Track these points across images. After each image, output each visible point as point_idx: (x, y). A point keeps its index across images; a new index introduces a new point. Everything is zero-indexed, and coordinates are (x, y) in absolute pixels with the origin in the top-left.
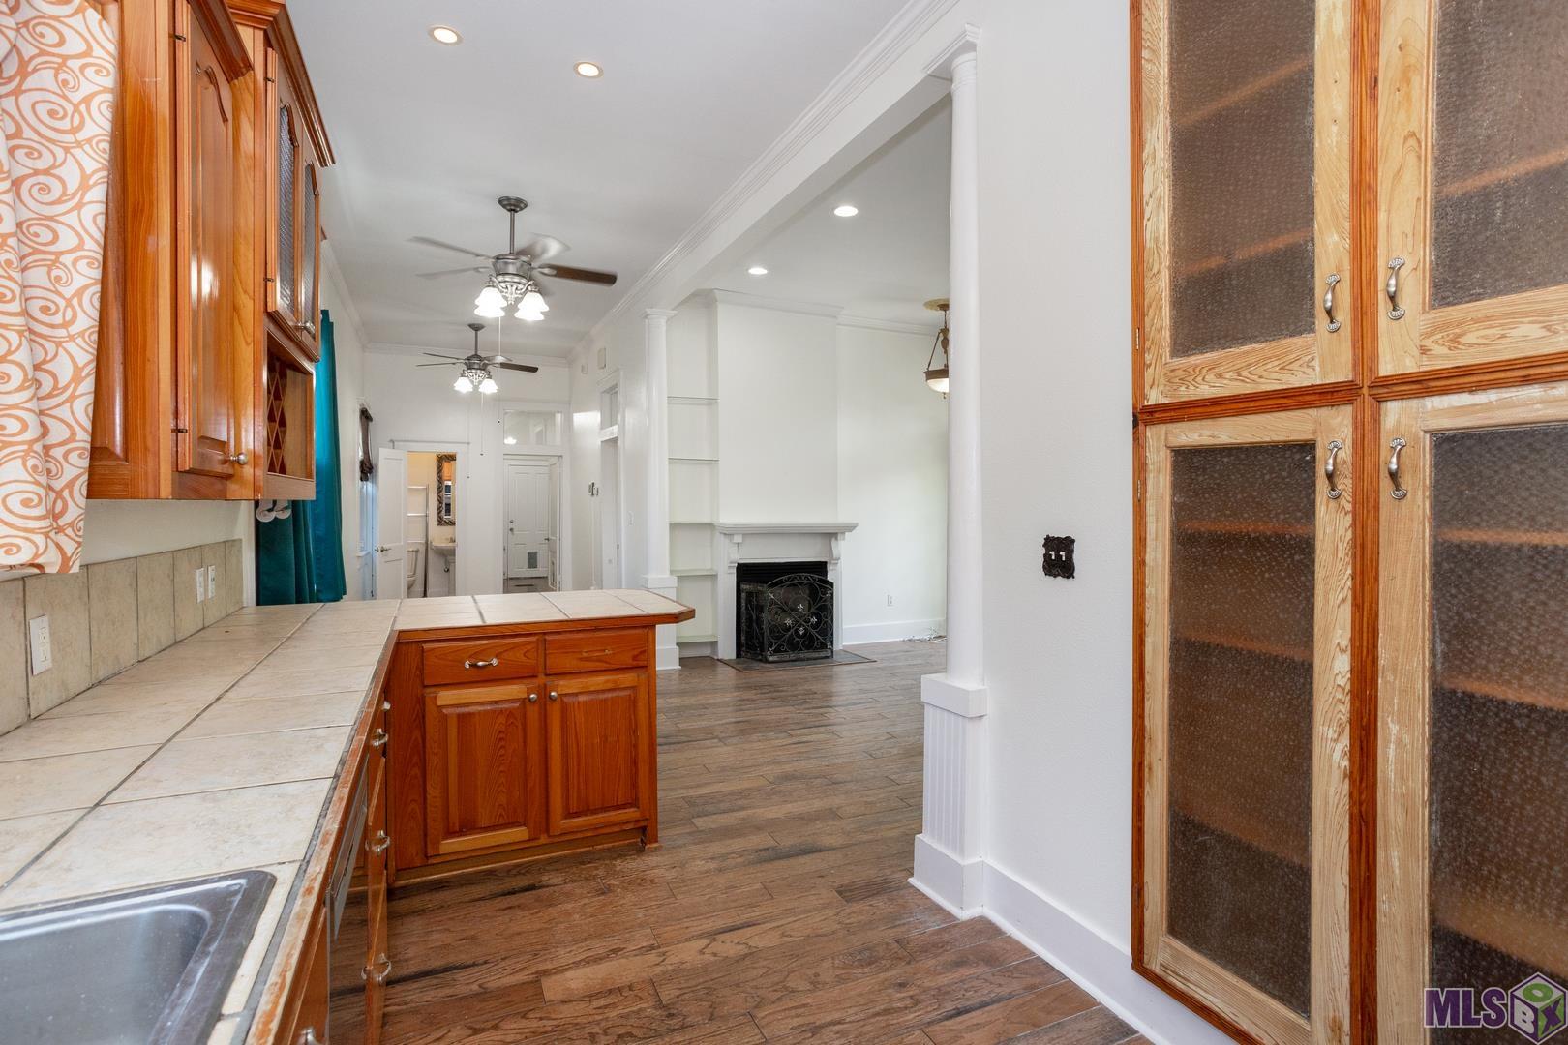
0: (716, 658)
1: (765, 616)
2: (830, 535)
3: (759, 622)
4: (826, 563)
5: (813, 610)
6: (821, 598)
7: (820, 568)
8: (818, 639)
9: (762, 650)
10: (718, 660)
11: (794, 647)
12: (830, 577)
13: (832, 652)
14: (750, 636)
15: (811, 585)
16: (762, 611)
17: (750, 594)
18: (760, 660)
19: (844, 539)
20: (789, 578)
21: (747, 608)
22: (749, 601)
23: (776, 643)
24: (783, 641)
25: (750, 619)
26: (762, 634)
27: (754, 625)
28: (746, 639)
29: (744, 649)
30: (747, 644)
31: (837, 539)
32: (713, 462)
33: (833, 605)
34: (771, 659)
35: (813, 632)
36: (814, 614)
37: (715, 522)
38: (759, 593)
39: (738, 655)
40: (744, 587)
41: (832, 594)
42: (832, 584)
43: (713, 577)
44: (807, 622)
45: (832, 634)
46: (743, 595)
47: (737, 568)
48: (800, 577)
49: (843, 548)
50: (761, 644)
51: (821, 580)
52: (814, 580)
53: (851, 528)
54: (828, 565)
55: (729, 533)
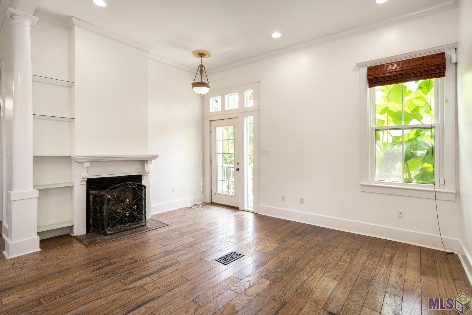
0: (72, 235)
1: (105, 208)
2: (143, 162)
3: (101, 212)
4: (141, 176)
5: (134, 201)
6: (139, 195)
7: (139, 178)
8: (137, 217)
9: (103, 228)
10: (74, 237)
11: (122, 222)
12: (144, 183)
13: (146, 223)
14: (95, 220)
15: (134, 188)
16: (103, 205)
17: (95, 196)
18: (102, 234)
19: (151, 163)
20: (120, 185)
21: (93, 204)
22: (94, 200)
23: (112, 223)
24: (117, 221)
25: (95, 211)
26: (103, 219)
27: (98, 214)
28: (93, 223)
29: (92, 228)
30: (94, 225)
31: (147, 163)
32: (71, 120)
33: (145, 198)
34: (109, 233)
35: (135, 213)
36: (135, 204)
37: (72, 155)
38: (101, 196)
39: (88, 231)
40: (92, 192)
41: (145, 192)
42: (145, 187)
43: (71, 188)
44: (131, 208)
45: (146, 213)
46: (91, 197)
47: (87, 181)
48: (127, 185)
49: (150, 167)
50: (103, 225)
51: (138, 185)
52: (135, 185)
53: (155, 157)
54: (143, 177)
55: (81, 161)
